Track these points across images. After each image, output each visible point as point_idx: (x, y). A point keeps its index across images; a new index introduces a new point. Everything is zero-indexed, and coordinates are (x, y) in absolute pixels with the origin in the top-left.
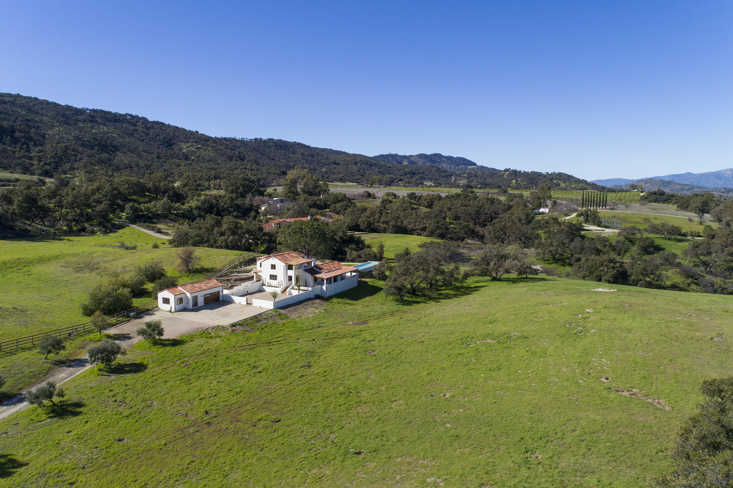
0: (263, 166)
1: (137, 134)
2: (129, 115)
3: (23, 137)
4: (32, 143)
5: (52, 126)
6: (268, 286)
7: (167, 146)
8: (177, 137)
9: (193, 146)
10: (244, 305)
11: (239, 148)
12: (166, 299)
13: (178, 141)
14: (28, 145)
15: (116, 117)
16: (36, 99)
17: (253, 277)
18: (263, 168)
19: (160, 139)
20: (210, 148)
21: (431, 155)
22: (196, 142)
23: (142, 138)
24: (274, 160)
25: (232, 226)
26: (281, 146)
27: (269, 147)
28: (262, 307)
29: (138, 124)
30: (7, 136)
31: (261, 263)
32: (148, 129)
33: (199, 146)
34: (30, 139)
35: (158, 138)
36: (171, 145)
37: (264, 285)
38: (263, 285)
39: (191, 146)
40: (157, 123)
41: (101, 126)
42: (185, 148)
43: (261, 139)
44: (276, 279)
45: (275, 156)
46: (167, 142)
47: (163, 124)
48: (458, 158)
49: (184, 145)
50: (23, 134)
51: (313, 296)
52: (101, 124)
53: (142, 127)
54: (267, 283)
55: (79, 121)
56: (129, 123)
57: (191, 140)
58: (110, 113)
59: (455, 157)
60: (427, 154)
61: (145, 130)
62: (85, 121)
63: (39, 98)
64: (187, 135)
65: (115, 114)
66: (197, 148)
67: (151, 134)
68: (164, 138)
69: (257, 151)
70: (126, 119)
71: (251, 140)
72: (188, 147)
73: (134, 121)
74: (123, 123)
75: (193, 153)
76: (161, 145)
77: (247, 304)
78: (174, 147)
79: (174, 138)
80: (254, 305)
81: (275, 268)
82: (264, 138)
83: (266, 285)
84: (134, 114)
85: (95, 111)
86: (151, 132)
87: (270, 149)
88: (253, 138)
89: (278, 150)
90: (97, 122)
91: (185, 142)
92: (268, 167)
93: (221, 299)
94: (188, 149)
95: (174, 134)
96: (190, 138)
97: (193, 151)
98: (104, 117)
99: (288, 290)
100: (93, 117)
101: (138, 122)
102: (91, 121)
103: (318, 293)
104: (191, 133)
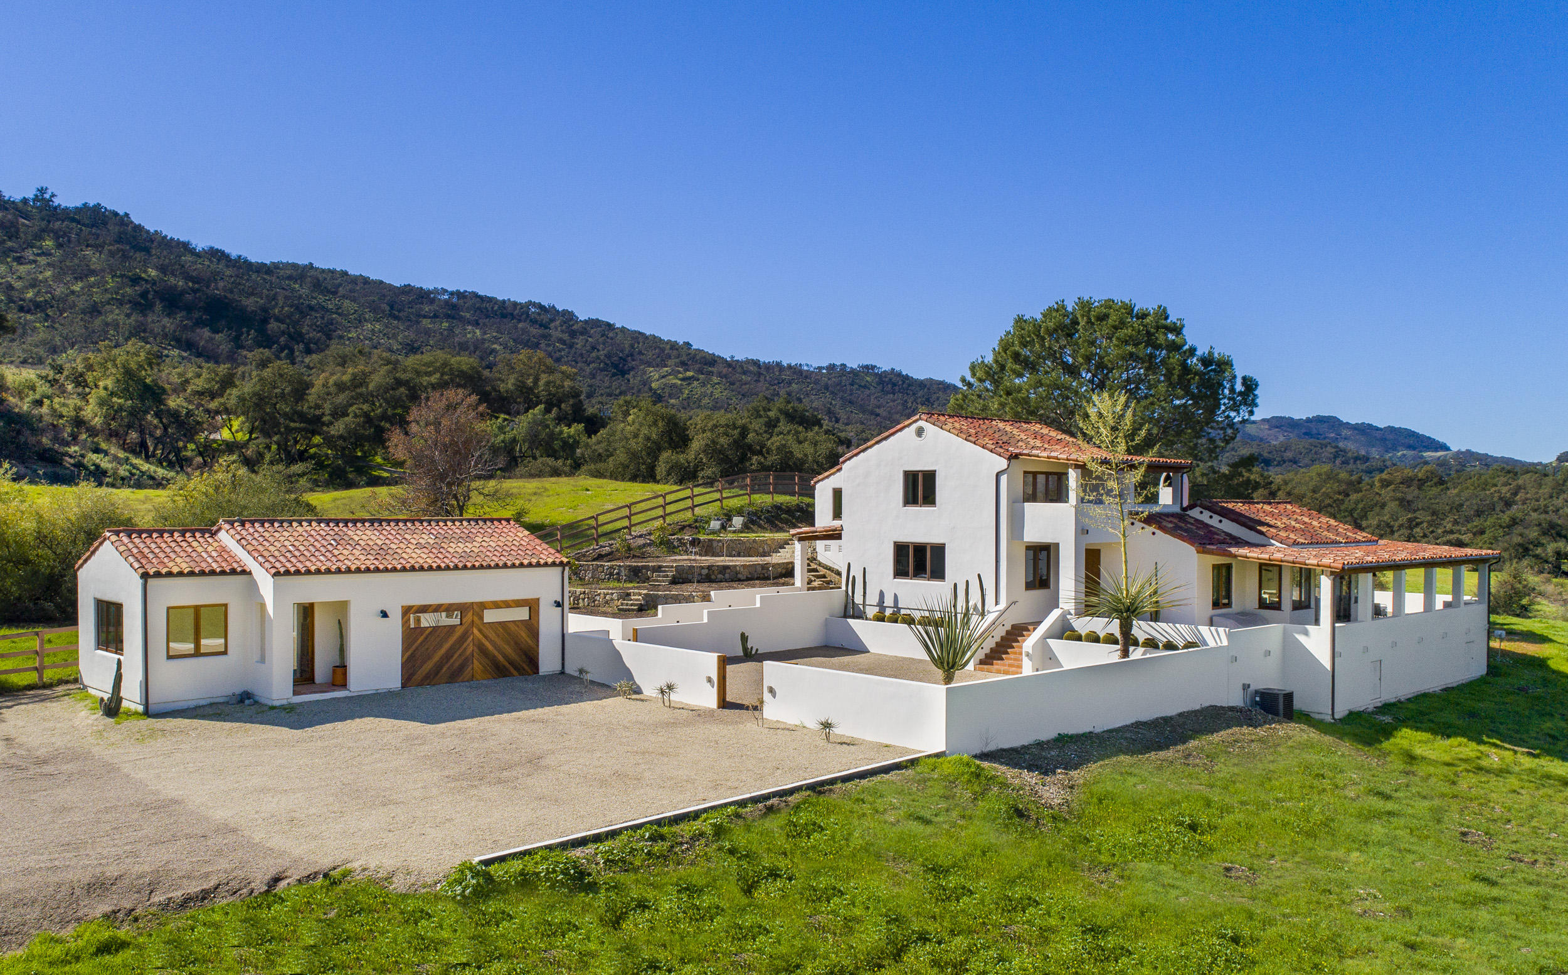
0: (847, 424)
1: (549, 345)
2: (534, 304)
3: (283, 333)
4: (301, 346)
5: (360, 321)
6: (880, 618)
7: (614, 375)
8: (640, 353)
9: (674, 373)
10: (699, 715)
11: (790, 383)
12: (109, 604)
13: (642, 362)
14: (292, 351)
15: (505, 308)
16: (345, 274)
17: (787, 572)
18: (849, 428)
19: (598, 358)
20: (715, 379)
21: (1308, 420)
22: (683, 364)
23: (558, 355)
24: (878, 415)
25: (723, 441)
26: (894, 385)
27: (865, 387)
28: (841, 730)
29: (552, 325)
30: (249, 329)
31: (838, 494)
32: (573, 334)
33: (690, 374)
34: (298, 337)
35: (594, 354)
36: (623, 373)
37: (860, 615)
38: (852, 611)
39: (670, 374)
40: (596, 323)
41: (470, 327)
42: (656, 377)
43: (843, 365)
44: (938, 574)
45: (879, 407)
46: (615, 366)
47: (610, 326)
48: (1391, 429)
49: (654, 373)
50: (283, 327)
51: (1235, 698)
52: (469, 323)
53: (562, 331)
54: (872, 598)
55: (425, 317)
56: (534, 322)
57: (669, 363)
58: (491, 300)
59: (1382, 426)
60: (1296, 417)
61: (566, 337)
62: (436, 316)
63: (351, 272)
64: (663, 350)
65: (504, 301)
66: (683, 379)
67: (578, 346)
68: (608, 356)
69: (832, 393)
70: (528, 315)
71: (820, 368)
72: (663, 377)
73: (545, 318)
74: (520, 321)
75: (675, 391)
76: (602, 370)
77: (724, 704)
78: (630, 376)
79: (632, 355)
80: (772, 711)
81: (929, 499)
82: (853, 364)
83: (872, 612)
84: (545, 303)
85: (460, 295)
86: (580, 341)
87: (867, 392)
88: (825, 365)
89: (888, 393)
90: (461, 319)
91: (658, 366)
92: (860, 427)
93: (548, 662)
94: (663, 380)
95: (632, 346)
96: (669, 357)
97: (674, 386)
98: (479, 308)
99: (1029, 643)
100: (454, 307)
101: (552, 320)
102: (448, 316)
103: (1268, 679)
104: (674, 345)
